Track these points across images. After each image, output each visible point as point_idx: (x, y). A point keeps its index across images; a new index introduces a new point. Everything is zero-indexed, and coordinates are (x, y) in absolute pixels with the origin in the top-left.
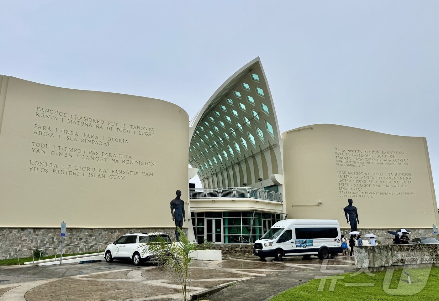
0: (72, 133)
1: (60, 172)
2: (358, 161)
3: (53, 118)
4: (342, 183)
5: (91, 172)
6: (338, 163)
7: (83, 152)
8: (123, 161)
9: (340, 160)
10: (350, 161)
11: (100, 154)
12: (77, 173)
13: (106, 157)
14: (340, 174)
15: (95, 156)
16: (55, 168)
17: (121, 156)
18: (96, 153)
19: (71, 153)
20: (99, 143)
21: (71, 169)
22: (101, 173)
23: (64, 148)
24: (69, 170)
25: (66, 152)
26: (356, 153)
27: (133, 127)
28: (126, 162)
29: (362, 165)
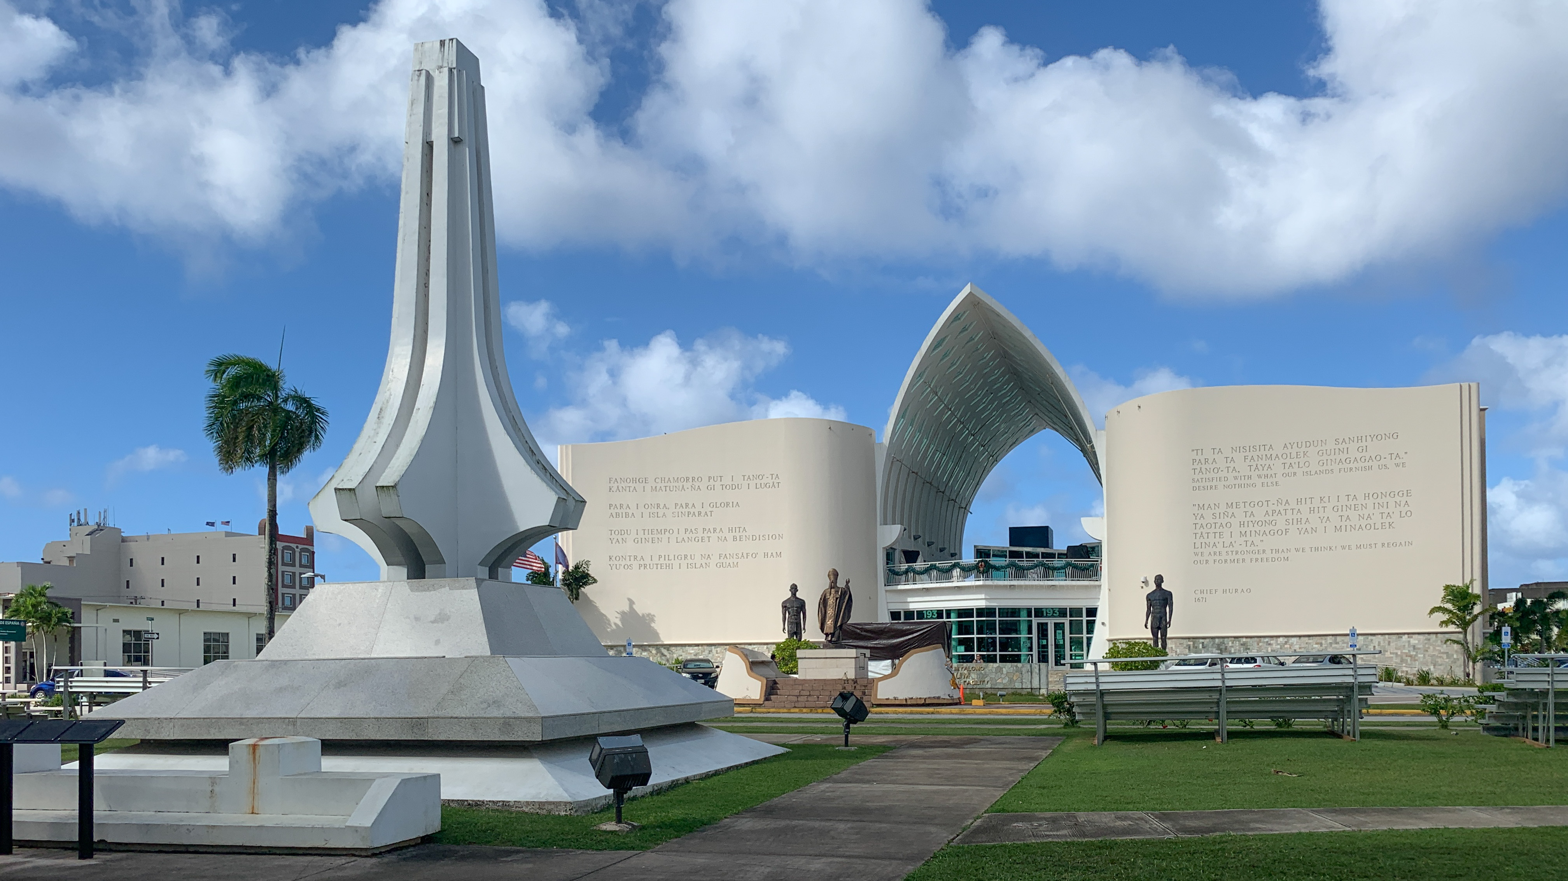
0: (658, 506)
1: (648, 567)
2: (1259, 473)
3: (631, 489)
4: (1204, 531)
5: (690, 561)
6: (1197, 485)
7: (676, 531)
8: (735, 539)
9: (1204, 476)
10: (1237, 474)
11: (700, 531)
12: (671, 565)
13: (709, 534)
14: (1201, 512)
15: (694, 536)
16: (642, 562)
17: (730, 530)
18: (694, 531)
19: (659, 536)
20: (697, 514)
21: (662, 561)
22: (704, 561)
23: (650, 531)
24: (659, 562)
25: (653, 536)
26: (1258, 453)
27: (746, 478)
28: (738, 538)
29: (1269, 480)
